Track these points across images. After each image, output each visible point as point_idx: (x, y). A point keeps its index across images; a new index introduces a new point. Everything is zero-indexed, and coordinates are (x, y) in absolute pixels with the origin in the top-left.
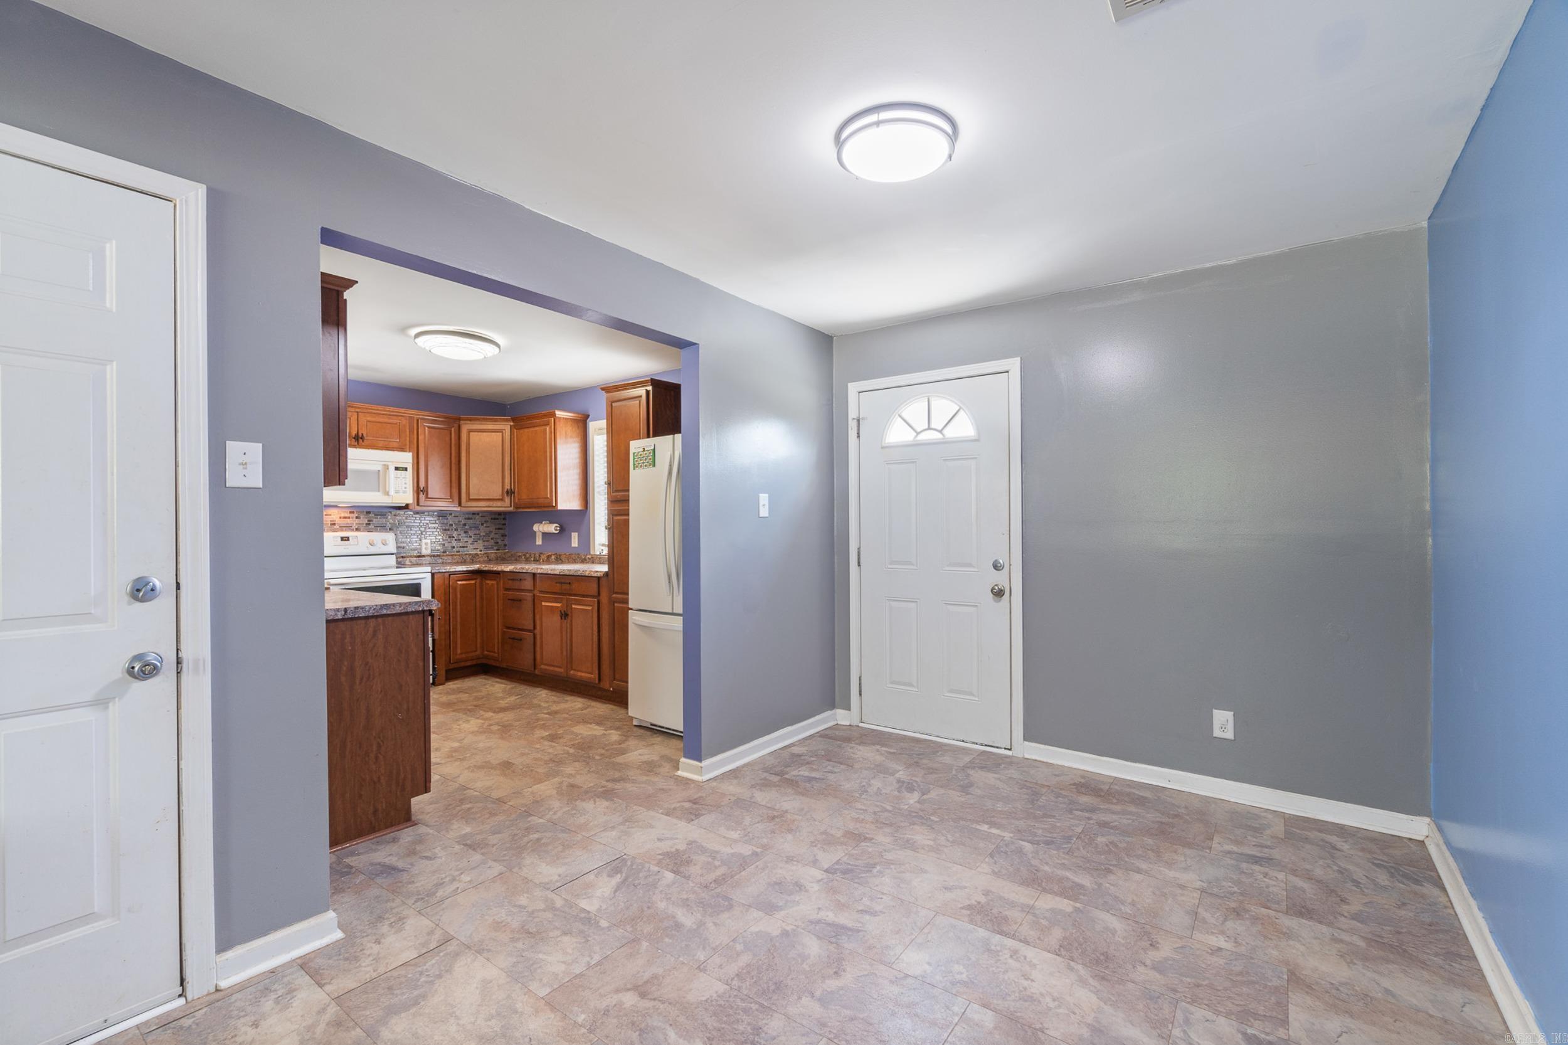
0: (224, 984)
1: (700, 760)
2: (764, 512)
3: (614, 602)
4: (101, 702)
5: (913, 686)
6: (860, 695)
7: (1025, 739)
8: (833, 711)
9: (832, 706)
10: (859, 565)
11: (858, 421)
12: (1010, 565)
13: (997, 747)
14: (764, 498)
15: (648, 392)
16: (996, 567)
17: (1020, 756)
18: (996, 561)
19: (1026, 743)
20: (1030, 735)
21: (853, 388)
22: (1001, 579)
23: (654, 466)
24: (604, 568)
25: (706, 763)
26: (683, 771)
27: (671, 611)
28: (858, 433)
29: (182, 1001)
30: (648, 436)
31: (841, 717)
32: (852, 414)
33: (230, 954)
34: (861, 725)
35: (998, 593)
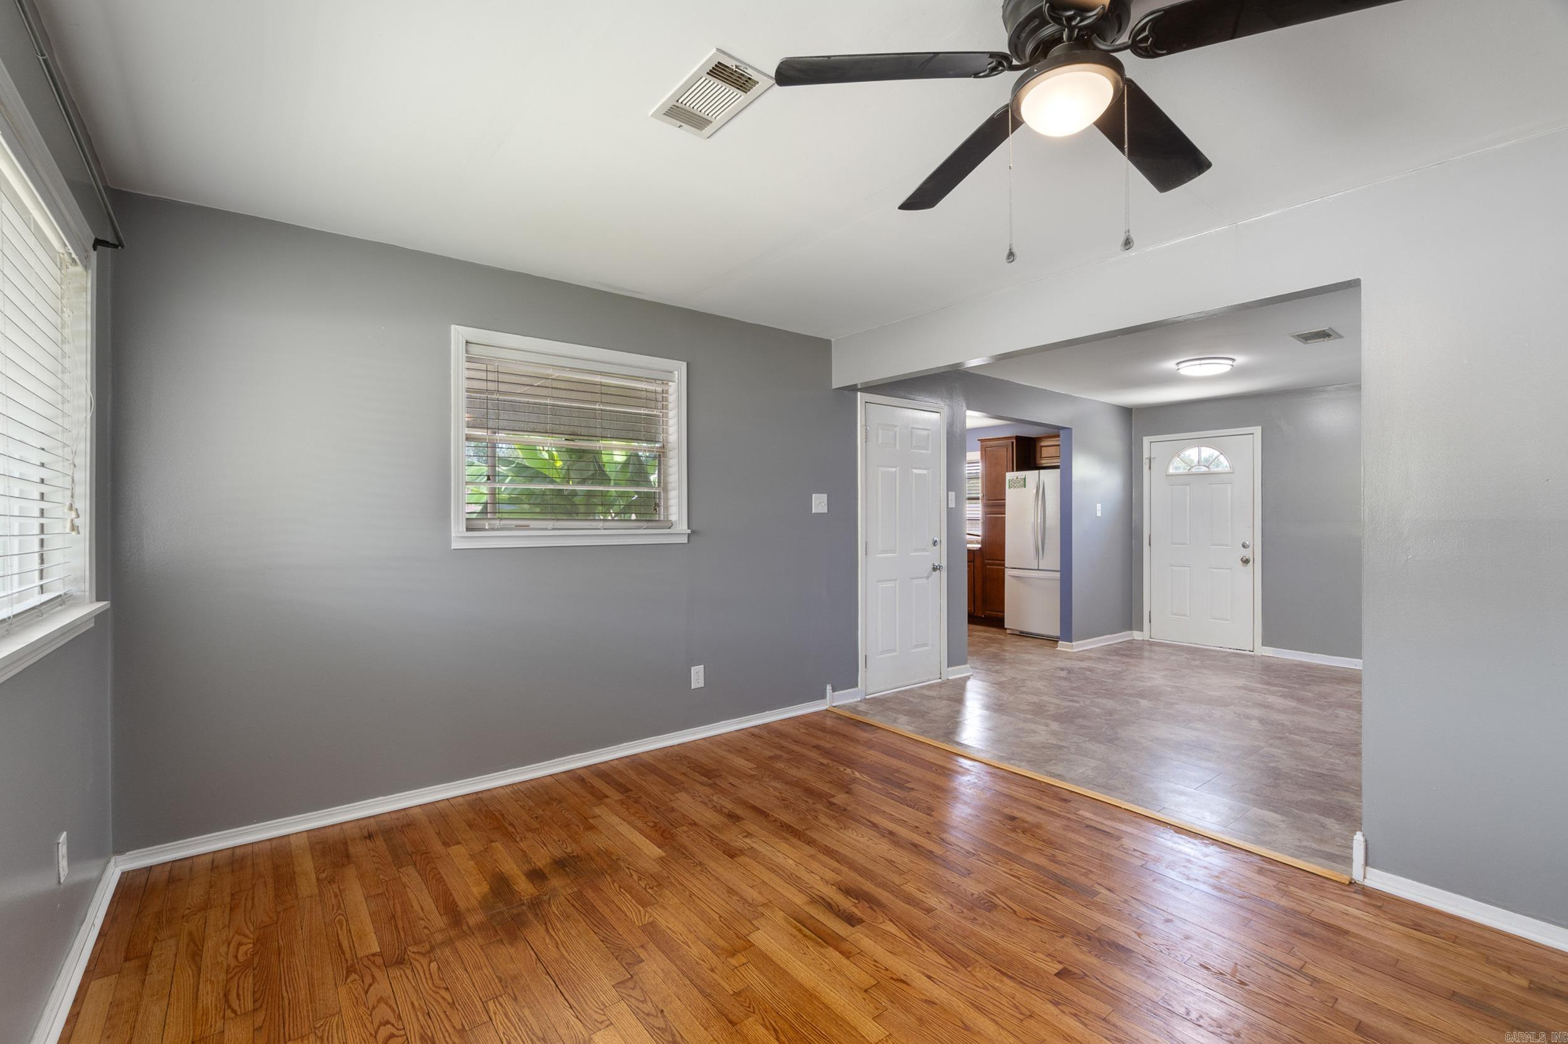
0: (950, 678)
1: (1071, 642)
2: (1099, 514)
3: (986, 565)
4: (928, 577)
5: (1187, 616)
6: (1150, 622)
7: (1263, 645)
8: (1131, 632)
9: (1131, 629)
10: (1150, 545)
11: (1150, 460)
12: (1254, 545)
13: (1244, 650)
14: (1099, 506)
15: (1013, 443)
16: (1244, 546)
17: (1260, 654)
18: (1244, 543)
19: (1264, 647)
20: (1265, 643)
21: (1146, 440)
22: (1247, 554)
23: (1025, 487)
24: (980, 546)
25: (1074, 643)
26: (1060, 647)
27: (1037, 568)
28: (1150, 467)
29: (940, 680)
30: (1013, 471)
31: (1137, 635)
32: (1146, 455)
33: (950, 669)
34: (1151, 640)
35: (1246, 561)
